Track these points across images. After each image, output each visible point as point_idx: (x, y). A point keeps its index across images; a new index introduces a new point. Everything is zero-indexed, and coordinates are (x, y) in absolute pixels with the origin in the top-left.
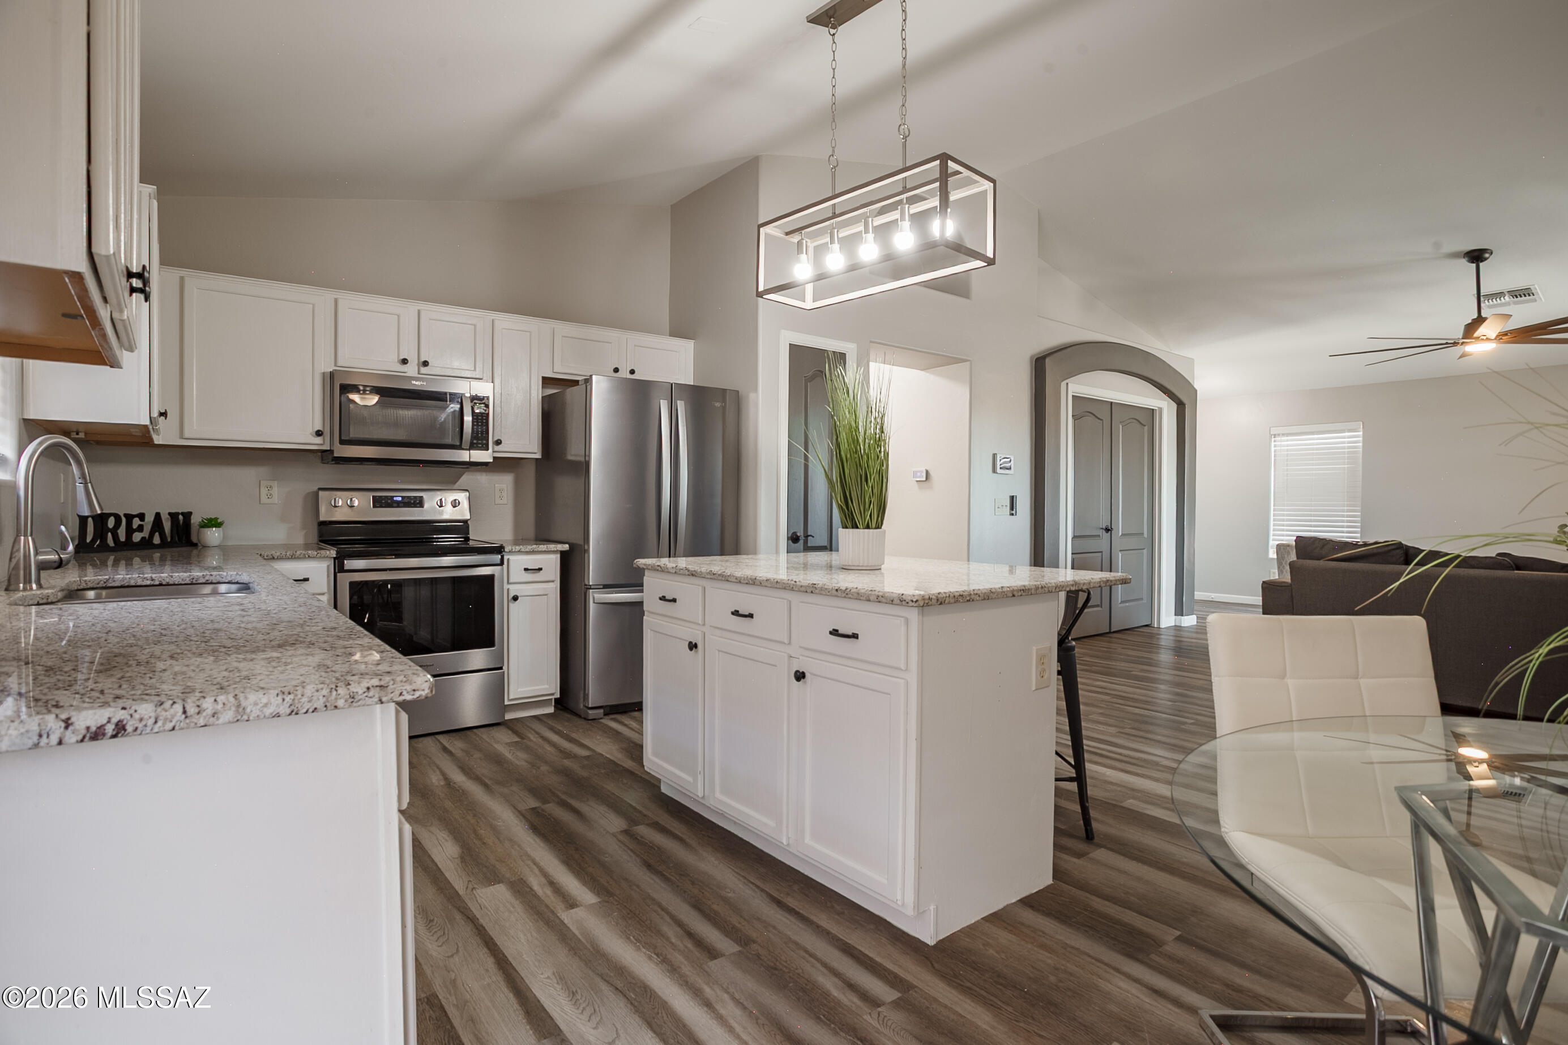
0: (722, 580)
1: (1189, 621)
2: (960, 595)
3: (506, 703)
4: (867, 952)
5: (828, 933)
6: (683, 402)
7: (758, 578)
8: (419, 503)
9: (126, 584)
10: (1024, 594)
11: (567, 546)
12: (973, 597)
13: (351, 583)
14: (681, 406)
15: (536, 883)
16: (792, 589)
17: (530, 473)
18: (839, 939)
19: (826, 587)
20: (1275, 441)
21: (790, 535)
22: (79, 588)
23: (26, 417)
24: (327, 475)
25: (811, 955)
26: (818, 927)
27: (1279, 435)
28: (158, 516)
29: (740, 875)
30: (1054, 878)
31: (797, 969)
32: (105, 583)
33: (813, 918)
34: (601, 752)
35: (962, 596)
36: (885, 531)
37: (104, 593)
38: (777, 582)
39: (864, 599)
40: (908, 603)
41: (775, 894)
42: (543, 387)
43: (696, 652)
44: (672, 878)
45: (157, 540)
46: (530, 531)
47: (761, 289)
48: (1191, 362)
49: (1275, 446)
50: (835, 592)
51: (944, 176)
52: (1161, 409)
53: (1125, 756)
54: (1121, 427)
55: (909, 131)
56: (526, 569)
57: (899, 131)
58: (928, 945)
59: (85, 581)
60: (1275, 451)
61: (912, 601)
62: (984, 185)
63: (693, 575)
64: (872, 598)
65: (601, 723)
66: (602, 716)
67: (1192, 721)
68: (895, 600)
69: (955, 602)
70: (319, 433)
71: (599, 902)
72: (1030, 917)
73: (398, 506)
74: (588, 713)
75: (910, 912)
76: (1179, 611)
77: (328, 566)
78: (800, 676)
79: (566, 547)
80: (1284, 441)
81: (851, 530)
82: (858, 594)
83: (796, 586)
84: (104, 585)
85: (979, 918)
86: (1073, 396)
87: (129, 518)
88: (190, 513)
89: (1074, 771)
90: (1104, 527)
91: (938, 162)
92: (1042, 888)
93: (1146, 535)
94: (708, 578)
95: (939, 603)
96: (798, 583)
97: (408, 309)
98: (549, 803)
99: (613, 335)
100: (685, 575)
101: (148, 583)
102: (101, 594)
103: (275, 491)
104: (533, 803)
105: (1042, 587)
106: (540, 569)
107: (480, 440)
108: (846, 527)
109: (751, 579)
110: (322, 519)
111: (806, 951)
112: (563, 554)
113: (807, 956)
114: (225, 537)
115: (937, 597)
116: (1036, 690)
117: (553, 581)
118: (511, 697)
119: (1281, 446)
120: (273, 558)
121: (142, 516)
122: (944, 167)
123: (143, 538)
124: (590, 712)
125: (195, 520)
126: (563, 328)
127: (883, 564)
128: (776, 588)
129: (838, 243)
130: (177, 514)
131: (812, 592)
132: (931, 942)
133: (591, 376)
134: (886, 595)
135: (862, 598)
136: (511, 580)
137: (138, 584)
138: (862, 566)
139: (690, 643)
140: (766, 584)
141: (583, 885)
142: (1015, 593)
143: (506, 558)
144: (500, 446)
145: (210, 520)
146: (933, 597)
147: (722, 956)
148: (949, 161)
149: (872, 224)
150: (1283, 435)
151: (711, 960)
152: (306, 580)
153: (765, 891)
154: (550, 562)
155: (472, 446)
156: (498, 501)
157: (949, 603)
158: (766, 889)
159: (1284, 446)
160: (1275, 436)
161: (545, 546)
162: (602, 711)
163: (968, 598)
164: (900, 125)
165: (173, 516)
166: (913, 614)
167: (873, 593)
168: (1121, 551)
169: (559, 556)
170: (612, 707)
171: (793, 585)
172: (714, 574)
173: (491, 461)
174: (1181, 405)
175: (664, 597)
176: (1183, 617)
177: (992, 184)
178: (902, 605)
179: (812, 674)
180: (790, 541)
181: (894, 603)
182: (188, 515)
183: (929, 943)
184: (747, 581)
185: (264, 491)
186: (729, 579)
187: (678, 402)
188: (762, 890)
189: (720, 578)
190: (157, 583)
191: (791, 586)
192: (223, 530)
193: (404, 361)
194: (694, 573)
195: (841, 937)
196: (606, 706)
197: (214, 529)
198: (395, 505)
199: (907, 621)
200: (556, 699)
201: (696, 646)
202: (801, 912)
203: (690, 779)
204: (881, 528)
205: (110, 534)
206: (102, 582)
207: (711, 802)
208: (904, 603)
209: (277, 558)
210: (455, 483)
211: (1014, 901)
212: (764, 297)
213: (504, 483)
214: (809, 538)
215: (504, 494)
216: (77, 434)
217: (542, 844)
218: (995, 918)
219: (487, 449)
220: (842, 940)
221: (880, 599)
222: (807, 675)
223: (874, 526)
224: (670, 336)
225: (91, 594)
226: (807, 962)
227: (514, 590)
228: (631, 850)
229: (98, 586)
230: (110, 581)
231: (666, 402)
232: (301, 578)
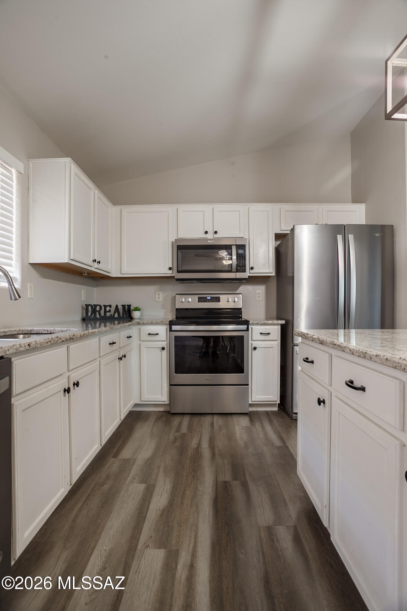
0: (341, 350)
3: (250, 402)
6: (352, 235)
7: (368, 352)
8: (218, 300)
9: (38, 333)
11: (284, 321)
13: (175, 337)
14: (351, 237)
17: (273, 284)
22: (18, 333)
23: (31, 262)
24: (181, 288)
28: (117, 306)
32: (30, 331)
37: (26, 336)
38: (387, 359)
42: (275, 239)
43: (324, 406)
45: (116, 315)
46: (274, 314)
47: (388, 111)
56: (261, 333)
59: (22, 330)
63: (321, 343)
70: (170, 269)
73: (209, 302)
74: (292, 416)
77: (167, 329)
79: (283, 322)
84: (30, 333)
87: (105, 306)
88: (130, 305)
94: (330, 347)
97: (207, 208)
98: (237, 480)
100: (318, 343)
101: (46, 332)
102: (25, 336)
103: (161, 296)
104: (228, 477)
106: (269, 334)
107: (241, 266)
109: (362, 352)
110: (176, 308)
112: (282, 325)
114: (142, 315)
117: (276, 340)
118: (253, 400)
121: (110, 306)
123: (111, 315)
124: (294, 415)
125: (132, 308)
126: (285, 207)
128: (386, 365)
130: (125, 305)
133: (294, 226)
136: (253, 339)
137: (42, 333)
139: (319, 399)
140: (376, 360)
143: (250, 327)
144: (253, 270)
145: (137, 308)
152: (158, 334)
154: (275, 330)
155: (237, 271)
156: (258, 299)
161: (272, 321)
165: (124, 306)
169: (280, 327)
172: (335, 345)
173: (247, 277)
175: (307, 359)
182: (129, 306)
184: (358, 354)
185: (157, 296)
186: (345, 350)
187: (349, 235)
190: (49, 332)
192: (141, 312)
193: (206, 232)
194: (322, 342)
197: (137, 312)
198: (207, 301)
200: (278, 404)
201: (324, 402)
205: (97, 313)
206: (29, 331)
210: (236, 290)
212: (391, 117)
213: (260, 290)
215: (260, 295)
216: (84, 274)
219: (246, 271)
224: (352, 203)
225: (21, 336)
227: (255, 344)
229: (28, 333)
230: (32, 331)
231: (341, 236)
232: (155, 333)
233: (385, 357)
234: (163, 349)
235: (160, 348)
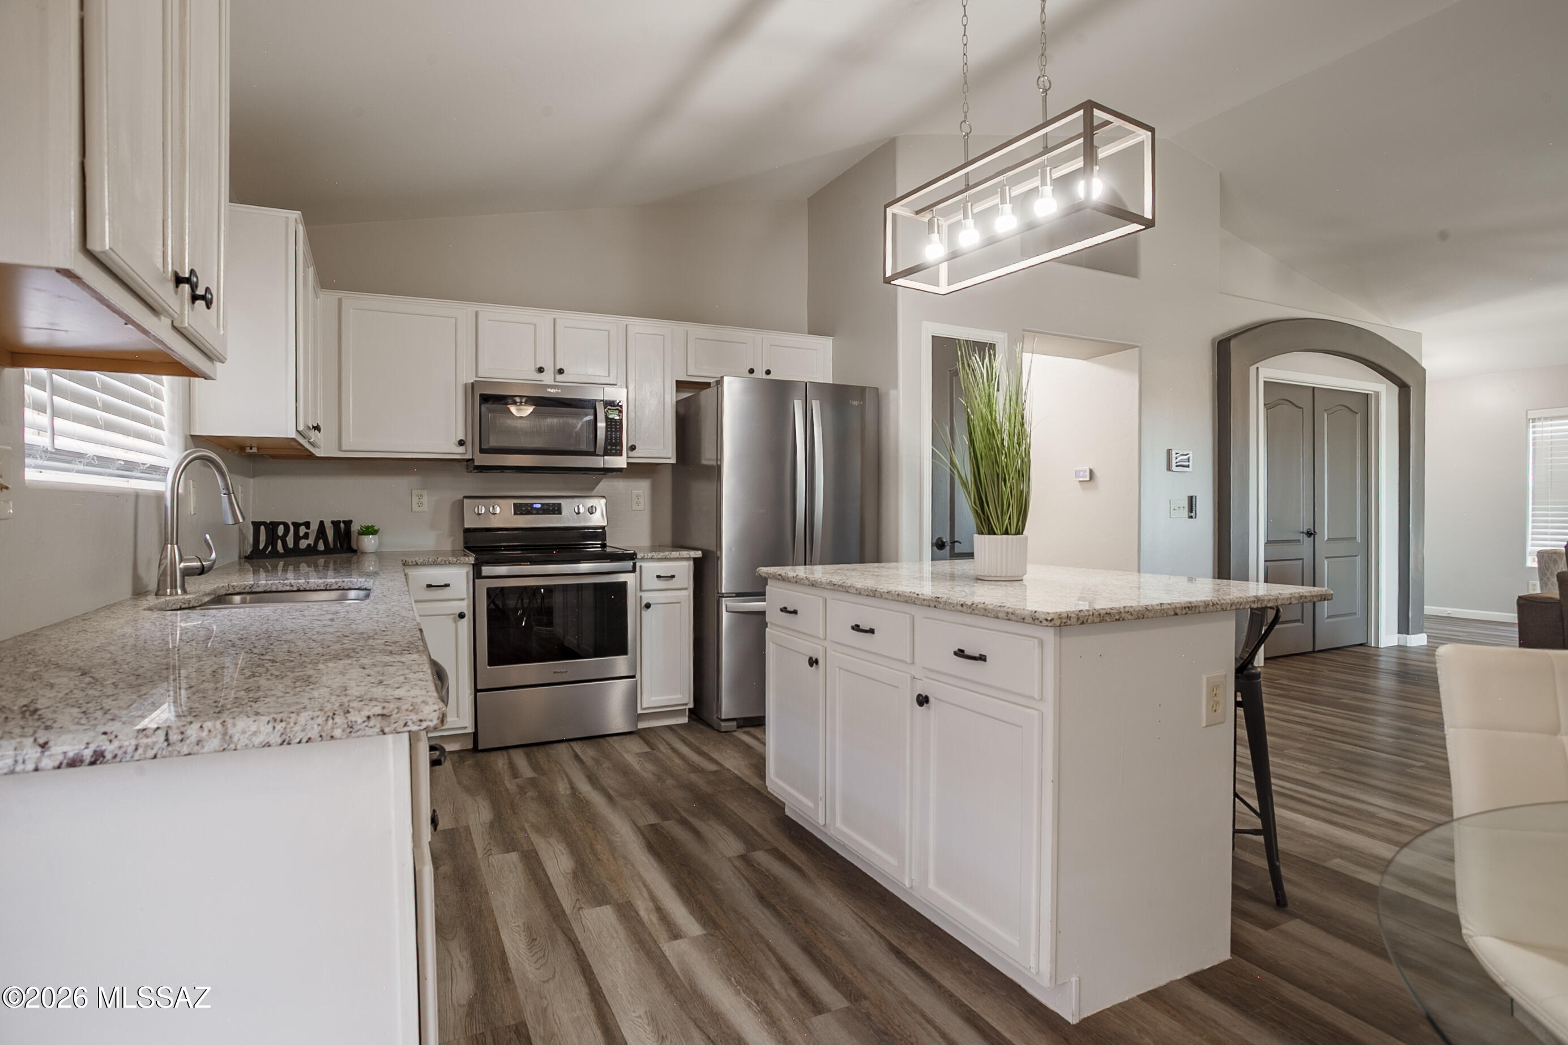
0: (842, 591)
1: (1417, 640)
2: (1107, 613)
3: (639, 711)
4: (994, 1025)
5: (951, 996)
6: (818, 402)
7: (878, 590)
8: (557, 510)
9: (269, 590)
10: (1189, 612)
11: (700, 552)
12: (1123, 615)
13: (489, 590)
14: (816, 405)
15: (643, 908)
16: (914, 603)
17: (666, 479)
18: (963, 1005)
19: (950, 601)
20: (1534, 427)
21: (934, 541)
22: (226, 593)
23: (197, 434)
24: (472, 484)
25: (929, 1021)
26: (940, 986)
27: (1539, 419)
28: (322, 523)
29: (859, 915)
30: (1233, 952)
31: (910, 1037)
32: (250, 588)
33: (934, 975)
34: (729, 768)
35: (1110, 614)
36: (1027, 537)
37: (248, 597)
38: (898, 594)
39: (992, 616)
40: (1041, 622)
41: (895, 942)
42: (677, 391)
43: (817, 668)
44: (785, 913)
45: (321, 547)
46: (667, 537)
47: (888, 274)
48: (1418, 336)
49: (1534, 433)
50: (960, 608)
51: (1090, 129)
52: (1377, 394)
53: (1330, 803)
54: (1326, 415)
55: (1050, 82)
56: (658, 577)
57: (1038, 84)
58: (1069, 1023)
59: (233, 586)
60: (1534, 439)
61: (1047, 620)
62: (1140, 135)
63: (813, 585)
64: (1000, 615)
65: (734, 736)
66: (735, 728)
67: (1421, 764)
68: (1027, 618)
69: (1100, 622)
70: (461, 443)
71: (704, 935)
72: (1199, 1000)
73: (537, 514)
74: (720, 724)
75: (1046, 982)
76: (1404, 627)
77: (467, 572)
78: (923, 700)
79: (699, 554)
80: (1547, 426)
81: (987, 537)
82: (985, 610)
83: (918, 599)
84: (250, 591)
85: (1134, 995)
86: (1265, 382)
87: (297, 526)
88: (351, 522)
89: (1259, 821)
90: (1305, 531)
91: (1081, 112)
92: (1216, 964)
93: (1359, 539)
94: (825, 589)
95: (1079, 623)
96: (920, 596)
97: (543, 318)
98: (669, 820)
99: (747, 335)
100: (805, 585)
101: (288, 588)
102: (246, 599)
103: (425, 499)
104: (653, 819)
105: (1213, 604)
106: (673, 577)
107: (613, 446)
108: (982, 533)
109: (871, 590)
110: (466, 526)
111: (924, 1016)
112: (696, 560)
113: (924, 1022)
114: (380, 544)
115: (1077, 615)
116: (1207, 726)
117: (686, 589)
118: (644, 706)
119: (1542, 432)
120: (417, 564)
121: (307, 525)
122: (1089, 118)
123: (309, 545)
124: (723, 724)
125: (355, 528)
126: (697, 330)
127: (1025, 574)
128: (898, 601)
129: (972, 218)
130: (339, 522)
131: (935, 607)
132: (1073, 1020)
133: (722, 377)
134: (1017, 612)
135: (989, 615)
136: (644, 588)
137: (279, 589)
138: (1000, 577)
139: (811, 658)
140: (887, 597)
141: (691, 914)
142: (1178, 611)
143: (638, 565)
144: (634, 451)
145: (368, 528)
146: (1073, 615)
147: (827, 1012)
148: (1095, 109)
149: (1010, 195)
150: (1546, 419)
151: (816, 1015)
152: (447, 585)
153: (885, 937)
154: (682, 568)
155: (606, 453)
156: (635, 507)
157: (1093, 622)
158: (886, 935)
159: (1546, 432)
160: (1534, 420)
161: (678, 553)
162: (735, 723)
163: (1117, 617)
164: (1039, 77)
165: (336, 524)
166: (1049, 635)
167: (1002, 609)
168: (1326, 558)
169: (692, 563)
170: (745, 719)
171: (915, 598)
172: (834, 585)
173: (625, 466)
174: (1404, 389)
175: (785, 608)
176: (1408, 636)
177: (1150, 133)
178: (1035, 624)
179: (936, 699)
180: (935, 548)
181: (1025, 621)
182: (348, 523)
183: (1071, 1022)
184: (867, 593)
185: (415, 500)
186: (849, 591)
187: (813, 401)
188: (881, 936)
189: (841, 589)
190: (295, 589)
191: (913, 600)
192: (379, 538)
193: (541, 370)
194: (814, 583)
195: (966, 1002)
196: (740, 719)
197: (371, 536)
198: (534, 512)
199: (1042, 643)
200: (690, 710)
201: (817, 662)
202: (922, 966)
203: (811, 804)
204: (1022, 534)
205: (279, 542)
206: (248, 588)
207: (831, 832)
208: (1037, 622)
209: (421, 564)
210: (593, 489)
211: (1179, 977)
212: (892, 282)
213: (640, 489)
214: (956, 544)
215: (641, 500)
216: (251, 449)
217: (656, 865)
218: (1155, 997)
219: (621, 455)
220: (966, 1005)
221: (1010, 616)
222: (931, 699)
223: (1013, 531)
224: (809, 334)
225: (237, 599)
226: (923, 1029)
227: (647, 598)
228: (746, 878)
229: (244, 591)
230: (255, 587)
231: (800, 401)
232: (443, 584)
233: (897, 593)
234: (462, 616)
235: (455, 614)
